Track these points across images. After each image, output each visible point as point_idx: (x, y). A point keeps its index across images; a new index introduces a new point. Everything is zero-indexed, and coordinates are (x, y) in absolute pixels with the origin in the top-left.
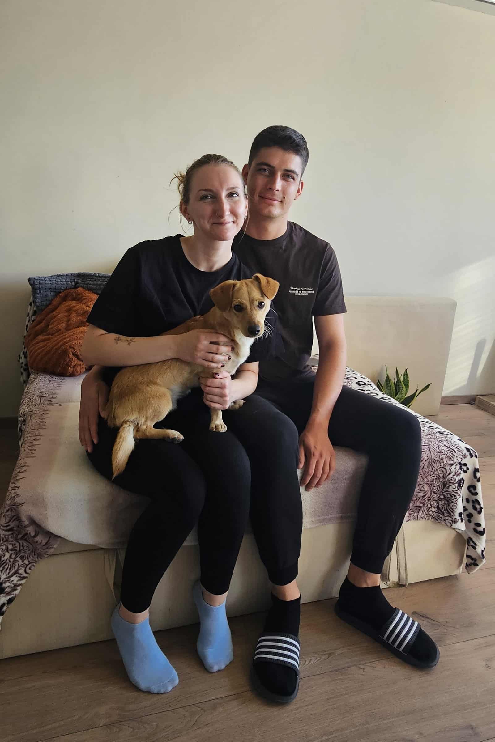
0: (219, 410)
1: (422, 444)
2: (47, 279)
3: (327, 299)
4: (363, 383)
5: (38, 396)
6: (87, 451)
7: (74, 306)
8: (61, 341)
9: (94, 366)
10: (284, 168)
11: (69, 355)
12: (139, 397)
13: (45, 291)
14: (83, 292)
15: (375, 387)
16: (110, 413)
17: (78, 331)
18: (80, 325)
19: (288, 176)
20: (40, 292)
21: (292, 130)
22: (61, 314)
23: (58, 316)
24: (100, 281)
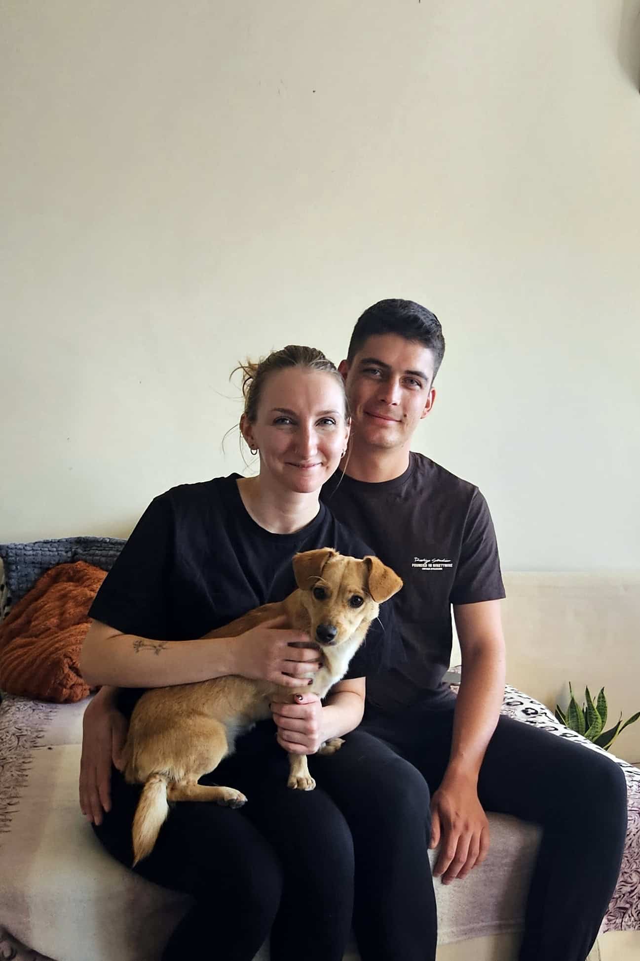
0: (303, 754)
1: (629, 809)
2: (28, 548)
3: (474, 577)
4: (534, 711)
5: (14, 734)
6: (93, 824)
7: (71, 591)
8: (52, 645)
9: (101, 686)
10: (405, 368)
11: (63, 669)
12: (174, 735)
13: (24, 566)
14: (85, 568)
15: (553, 718)
16: (129, 762)
17: (78, 630)
18: (81, 621)
19: (412, 381)
20: (17, 568)
21: (419, 306)
22: (49, 602)
23: (46, 606)
24: (111, 550)
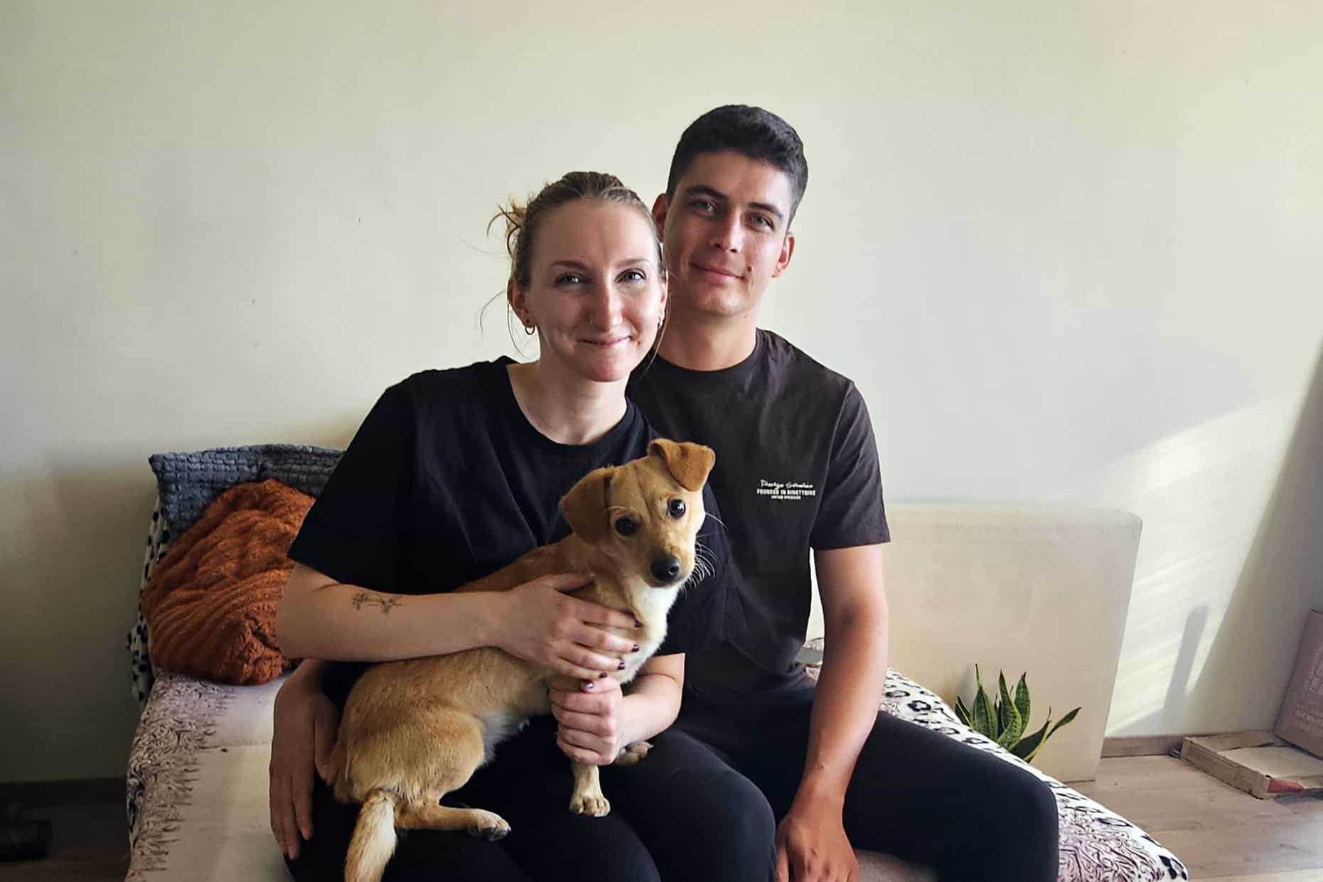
0: (593, 765)
1: (1061, 847)
2: (194, 460)
3: (846, 509)
4: (924, 706)
5: (172, 730)
6: (286, 856)
7: (256, 522)
8: (227, 601)
9: (301, 660)
10: (749, 199)
11: (243, 636)
12: (407, 733)
13: (187, 485)
14: (277, 489)
15: (953, 715)
16: (339, 772)
17: (266, 580)
18: (270, 566)
19: (759, 220)
20: (177, 488)
21: (769, 114)
22: (225, 539)
23: (219, 545)
24: (316, 464)
